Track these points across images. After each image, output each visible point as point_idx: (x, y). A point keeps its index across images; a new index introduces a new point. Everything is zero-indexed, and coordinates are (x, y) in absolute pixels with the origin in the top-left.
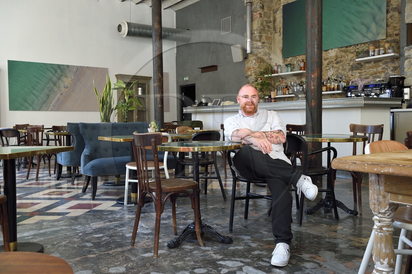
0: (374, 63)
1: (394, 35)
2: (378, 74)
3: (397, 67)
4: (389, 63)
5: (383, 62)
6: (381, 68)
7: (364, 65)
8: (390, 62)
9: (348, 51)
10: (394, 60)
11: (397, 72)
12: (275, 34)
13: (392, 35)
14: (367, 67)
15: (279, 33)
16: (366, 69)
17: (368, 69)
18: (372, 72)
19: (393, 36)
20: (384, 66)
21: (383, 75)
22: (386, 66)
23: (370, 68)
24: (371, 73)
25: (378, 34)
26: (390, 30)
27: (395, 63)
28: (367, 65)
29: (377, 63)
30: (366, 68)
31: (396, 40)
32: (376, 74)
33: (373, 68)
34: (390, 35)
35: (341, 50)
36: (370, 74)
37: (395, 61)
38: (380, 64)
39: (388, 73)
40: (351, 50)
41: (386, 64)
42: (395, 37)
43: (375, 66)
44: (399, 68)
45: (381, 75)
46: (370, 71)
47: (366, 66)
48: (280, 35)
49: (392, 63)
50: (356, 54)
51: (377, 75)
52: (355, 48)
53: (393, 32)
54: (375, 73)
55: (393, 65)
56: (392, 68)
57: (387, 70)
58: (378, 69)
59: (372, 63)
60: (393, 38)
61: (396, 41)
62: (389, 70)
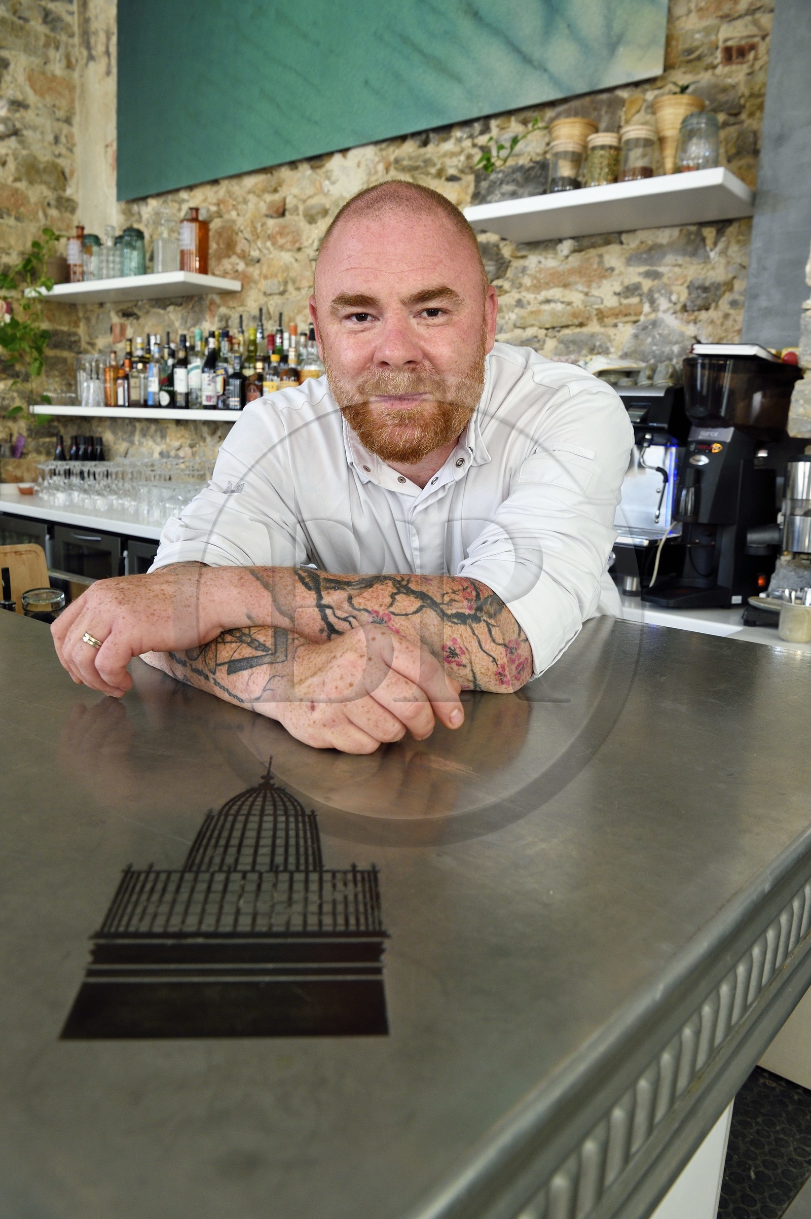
0: (575, 251)
1: (719, 55)
2: (594, 327)
3: (717, 286)
4: (670, 258)
5: (632, 242)
6: (618, 289)
7: (516, 264)
8: (672, 247)
9: (428, 162)
10: (704, 240)
11: (712, 322)
12: (87, 64)
13: (699, 58)
14: (534, 277)
15: (104, 61)
16: (527, 289)
17: (537, 288)
18: (559, 307)
19: (708, 60)
20: (634, 275)
21: (624, 334)
22: (647, 275)
23: (547, 285)
24: (553, 313)
25: (613, 44)
26: (693, 17)
27: (707, 259)
28: (533, 261)
29: (593, 252)
30: (527, 281)
31: (725, 90)
32: (581, 325)
33: (566, 286)
34: (690, 51)
35: (392, 158)
36: (548, 321)
37: (709, 242)
38: (613, 256)
39: (654, 324)
40: (449, 162)
41: (645, 262)
42: (720, 70)
43: (579, 271)
44: (728, 297)
45: (611, 331)
46: (548, 301)
47: (524, 270)
48: (108, 73)
49: (685, 253)
50: (471, 189)
51: (584, 330)
52: (467, 143)
53: (707, 31)
54: (574, 315)
55: (694, 271)
56: (681, 294)
57: (652, 302)
58: (595, 292)
59: (566, 247)
60: (705, 78)
61: (722, 98)
62: (663, 303)
